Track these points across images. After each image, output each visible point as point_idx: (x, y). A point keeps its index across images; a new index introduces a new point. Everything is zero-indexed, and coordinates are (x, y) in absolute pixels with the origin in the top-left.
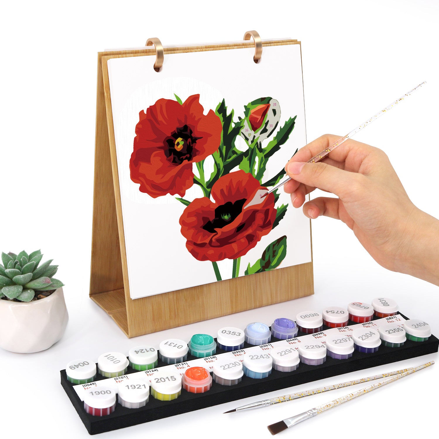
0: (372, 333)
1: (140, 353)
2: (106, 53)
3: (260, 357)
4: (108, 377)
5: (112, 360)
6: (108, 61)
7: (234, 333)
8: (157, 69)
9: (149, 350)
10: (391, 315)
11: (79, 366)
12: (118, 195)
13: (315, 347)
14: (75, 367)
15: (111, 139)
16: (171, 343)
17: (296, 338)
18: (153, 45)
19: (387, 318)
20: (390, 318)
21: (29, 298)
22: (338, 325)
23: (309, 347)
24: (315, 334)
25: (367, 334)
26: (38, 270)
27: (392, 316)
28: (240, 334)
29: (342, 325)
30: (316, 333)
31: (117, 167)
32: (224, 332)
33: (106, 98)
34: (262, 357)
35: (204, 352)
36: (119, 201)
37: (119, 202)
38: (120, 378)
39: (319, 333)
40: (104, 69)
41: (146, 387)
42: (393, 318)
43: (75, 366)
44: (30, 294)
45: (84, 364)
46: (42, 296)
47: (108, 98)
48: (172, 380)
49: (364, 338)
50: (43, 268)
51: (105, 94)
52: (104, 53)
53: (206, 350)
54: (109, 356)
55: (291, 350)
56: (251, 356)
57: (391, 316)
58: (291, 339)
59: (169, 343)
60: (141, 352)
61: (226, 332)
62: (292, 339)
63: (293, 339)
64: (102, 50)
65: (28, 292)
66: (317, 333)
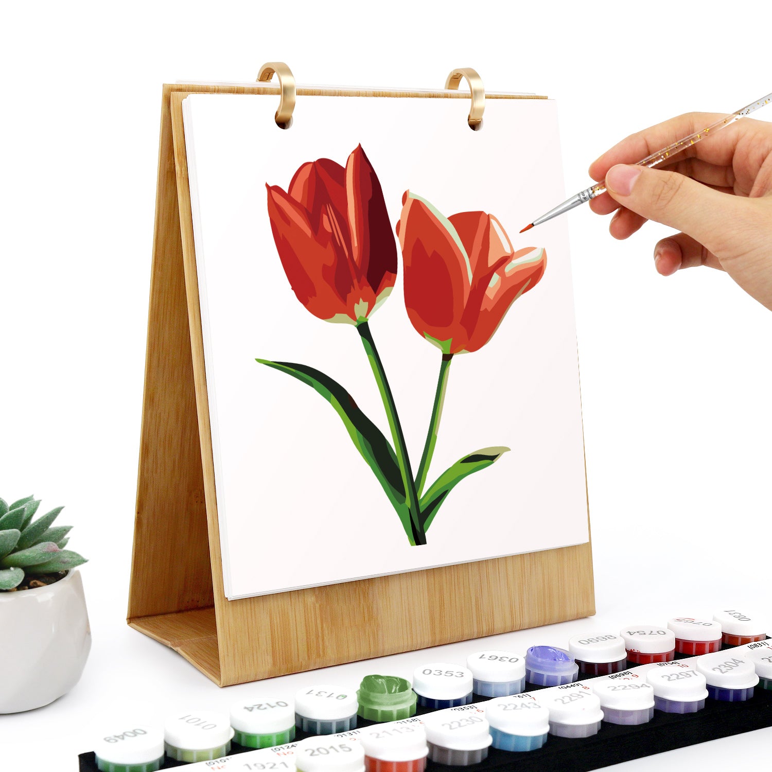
0: (737, 662)
1: (255, 710)
2: (180, 87)
3: (522, 706)
4: (188, 761)
5: (198, 725)
6: (184, 102)
7: (450, 673)
8: (283, 124)
9: (275, 705)
10: (757, 639)
11: (125, 737)
12: (201, 377)
13: (628, 687)
14: (117, 739)
15: (188, 259)
16: (319, 693)
17: (576, 683)
18: (275, 75)
19: (749, 644)
20: (756, 646)
21: (13, 580)
22: (657, 659)
23: (615, 688)
24: (614, 674)
25: (727, 663)
26: (32, 527)
27: (760, 642)
28: (463, 673)
29: (664, 658)
30: (616, 674)
31: (199, 318)
32: (427, 672)
33: (179, 175)
34: (524, 706)
35: (394, 709)
36: (203, 388)
37: (202, 392)
38: (219, 761)
39: (622, 672)
40: (176, 118)
41: (287, 765)
42: (762, 644)
43: (116, 736)
44: (15, 573)
45: (135, 733)
46: (39, 583)
47: (183, 176)
48: (344, 751)
49: (724, 669)
50: (42, 522)
51: (178, 168)
52: (176, 87)
53: (395, 704)
54: (187, 719)
55: (581, 694)
56: (501, 706)
57: (758, 642)
58: (567, 685)
59: (315, 692)
60: (258, 708)
61: (432, 673)
62: (569, 685)
63: (572, 684)
64: (173, 81)
65: (11, 571)
66: (618, 674)
